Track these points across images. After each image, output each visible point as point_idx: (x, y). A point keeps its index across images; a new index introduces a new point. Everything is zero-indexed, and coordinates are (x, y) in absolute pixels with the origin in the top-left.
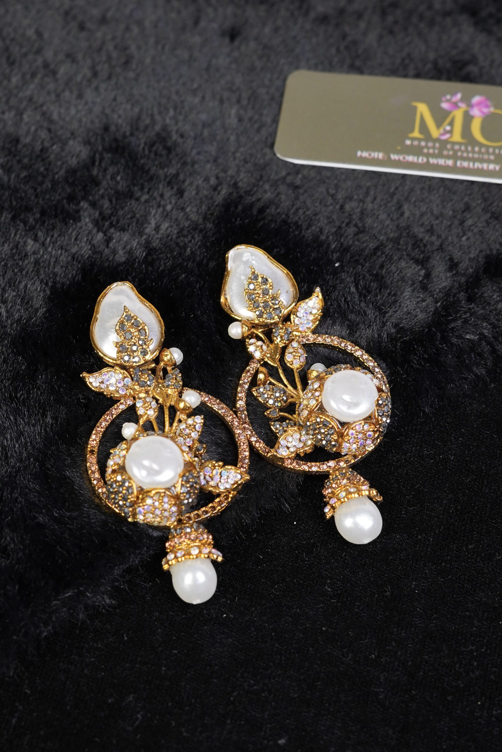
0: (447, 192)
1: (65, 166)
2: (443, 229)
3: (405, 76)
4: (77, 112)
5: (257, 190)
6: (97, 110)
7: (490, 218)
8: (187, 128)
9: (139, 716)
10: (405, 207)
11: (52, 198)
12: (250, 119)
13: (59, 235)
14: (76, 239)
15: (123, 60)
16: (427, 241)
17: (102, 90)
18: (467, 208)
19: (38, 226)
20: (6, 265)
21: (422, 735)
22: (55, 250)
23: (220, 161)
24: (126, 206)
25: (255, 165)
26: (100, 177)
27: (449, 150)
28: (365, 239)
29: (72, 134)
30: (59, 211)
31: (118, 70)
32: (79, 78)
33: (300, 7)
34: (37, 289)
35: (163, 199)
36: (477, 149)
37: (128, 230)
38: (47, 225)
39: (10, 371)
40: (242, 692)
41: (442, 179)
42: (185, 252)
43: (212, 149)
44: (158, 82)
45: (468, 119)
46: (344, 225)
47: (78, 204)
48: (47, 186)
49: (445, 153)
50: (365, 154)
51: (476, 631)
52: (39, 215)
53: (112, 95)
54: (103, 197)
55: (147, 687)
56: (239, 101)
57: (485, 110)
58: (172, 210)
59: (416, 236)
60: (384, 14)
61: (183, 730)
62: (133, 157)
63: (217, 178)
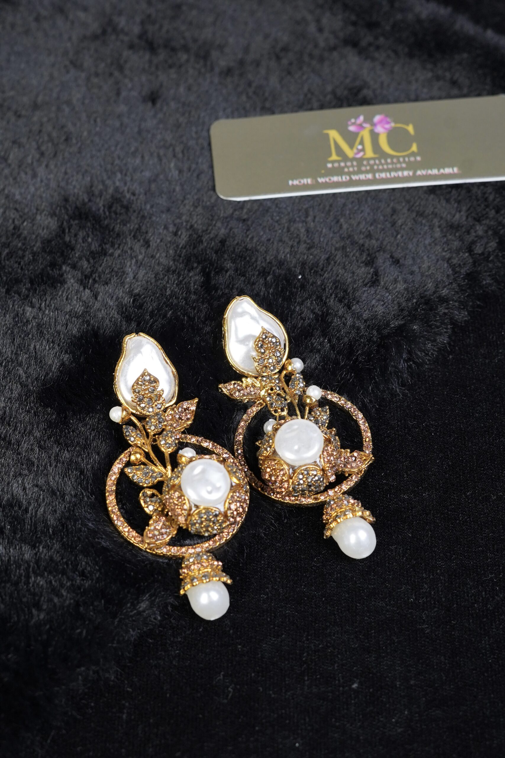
0: (374, 201)
1: (38, 238)
2: (379, 232)
3: (311, 109)
4: (36, 189)
5: (212, 229)
6: (53, 184)
7: (416, 216)
8: (135, 186)
9: (230, 689)
10: (342, 220)
11: (36, 268)
12: (189, 169)
13: (51, 299)
14: (67, 299)
15: (63, 138)
16: (369, 245)
17: (52, 167)
18: (394, 211)
19: (31, 294)
20: (12, 332)
21: (469, 655)
22: (53, 312)
23: (173, 209)
24: (103, 263)
25: (204, 208)
26: (73, 242)
27: (366, 166)
28: (315, 252)
29: (37, 210)
30: (45, 279)
31: (62, 147)
32: (29, 160)
33: (205, 65)
34: (46, 349)
35: (134, 251)
36: (389, 161)
37: (111, 283)
38: (39, 292)
39: (42, 422)
40: (310, 652)
41: (367, 192)
42: (166, 292)
43: (163, 201)
44: (99, 151)
45: (375, 137)
46: (295, 244)
47: (60, 269)
48: (29, 258)
49: (363, 168)
50: (296, 182)
51: (491, 561)
52: (29, 285)
53: (63, 170)
54: (80, 258)
55: (230, 665)
56: (174, 156)
57: (387, 126)
58: (143, 259)
59: (357, 243)
60: (278, 58)
61: (271, 692)
62: (97, 220)
63: (175, 225)
